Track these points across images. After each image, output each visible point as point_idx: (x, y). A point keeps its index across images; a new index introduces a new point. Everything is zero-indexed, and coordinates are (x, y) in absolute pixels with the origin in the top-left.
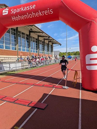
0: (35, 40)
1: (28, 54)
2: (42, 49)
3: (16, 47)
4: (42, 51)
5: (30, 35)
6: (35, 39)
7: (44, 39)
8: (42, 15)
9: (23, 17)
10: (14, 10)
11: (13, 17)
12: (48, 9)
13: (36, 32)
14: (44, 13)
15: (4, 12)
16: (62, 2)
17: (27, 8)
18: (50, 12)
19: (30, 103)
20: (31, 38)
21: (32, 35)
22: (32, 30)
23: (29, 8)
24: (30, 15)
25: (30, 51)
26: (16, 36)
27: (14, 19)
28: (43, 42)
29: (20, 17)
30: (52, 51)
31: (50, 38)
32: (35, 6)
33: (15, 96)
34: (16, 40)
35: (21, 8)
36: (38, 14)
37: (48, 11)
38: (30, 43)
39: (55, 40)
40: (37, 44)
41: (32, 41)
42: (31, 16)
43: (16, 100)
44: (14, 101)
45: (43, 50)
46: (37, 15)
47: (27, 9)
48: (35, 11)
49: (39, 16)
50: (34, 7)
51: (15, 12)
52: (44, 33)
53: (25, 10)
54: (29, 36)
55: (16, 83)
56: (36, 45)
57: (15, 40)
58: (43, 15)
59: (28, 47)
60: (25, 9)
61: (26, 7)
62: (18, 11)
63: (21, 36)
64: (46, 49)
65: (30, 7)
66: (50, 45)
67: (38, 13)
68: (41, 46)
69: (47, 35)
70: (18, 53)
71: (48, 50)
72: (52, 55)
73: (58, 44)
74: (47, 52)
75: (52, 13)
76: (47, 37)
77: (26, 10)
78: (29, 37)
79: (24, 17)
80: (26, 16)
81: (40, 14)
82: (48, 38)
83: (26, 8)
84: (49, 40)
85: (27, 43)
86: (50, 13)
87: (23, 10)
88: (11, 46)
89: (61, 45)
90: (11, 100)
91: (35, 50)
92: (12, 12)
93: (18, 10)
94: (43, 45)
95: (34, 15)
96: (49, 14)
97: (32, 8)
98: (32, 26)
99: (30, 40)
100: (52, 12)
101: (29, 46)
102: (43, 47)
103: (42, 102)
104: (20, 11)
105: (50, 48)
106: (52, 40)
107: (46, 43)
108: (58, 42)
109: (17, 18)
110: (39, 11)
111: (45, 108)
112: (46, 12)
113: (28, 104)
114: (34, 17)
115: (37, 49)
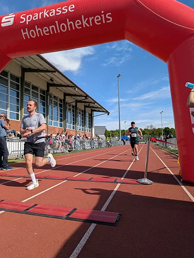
0: (59, 102)
2: (72, 121)
3: (19, 113)
4: (72, 125)
5: (48, 90)
6: (58, 100)
7: (76, 100)
8: (88, 26)
9: (46, 29)
10: (28, 16)
11: (25, 31)
12: (103, 12)
13: (61, 85)
14: (93, 20)
15: (4, 20)
17: (58, 11)
18: (106, 19)
19: (72, 212)
20: (51, 96)
21: (53, 90)
22: (53, 81)
23: (60, 11)
24: (63, 26)
26: (20, 91)
27: (26, 35)
28: (73, 107)
29: (39, 31)
30: (91, 125)
31: (89, 100)
32: (74, 7)
33: (27, 200)
34: (20, 99)
35: (44, 11)
36: (80, 24)
37: (103, 16)
38: (47, 106)
39: (97, 103)
40: (61, 111)
41: (53, 102)
42: (64, 29)
43: (32, 207)
44: (27, 209)
45: (74, 123)
46: (76, 25)
47: (56, 12)
48: (74, 17)
49: (81, 27)
50: (71, 8)
51: (29, 19)
52: (77, 87)
53: (51, 15)
54: (47, 94)
55: (24, 177)
56: (59, 112)
57: (18, 100)
58: (91, 25)
59: (44, 114)
60: (52, 14)
61: (54, 10)
62: (35, 18)
63: (31, 93)
64: (80, 120)
65: (63, 9)
66: (87, 113)
67: (80, 22)
68: (69, 115)
69: (83, 91)
71: (84, 124)
72: (92, 134)
73: (103, 112)
74: (81, 127)
75: (111, 20)
76: (81, 96)
77: (54, 14)
78: (47, 96)
79: (48, 30)
80: (53, 28)
81: (84, 23)
83: (54, 12)
84: (86, 104)
85: (41, 106)
86: (106, 21)
87: (48, 16)
88: (8, 110)
89: (108, 115)
90: (16, 207)
91: (59, 122)
92: (23, 20)
93: (37, 16)
94: (73, 112)
95: (71, 24)
96: (104, 22)
97: (66, 10)
98: (55, 72)
99: (48, 102)
100: (109, 20)
101: (46, 113)
102: (73, 116)
103: (103, 209)
104: (40, 18)
105: (87, 120)
106: (91, 103)
107: (80, 110)
108: (103, 107)
109: (32, 32)
110: (83, 16)
111: (116, 221)
112: (98, 18)
113: (68, 213)
114: (70, 30)
115: (61, 120)
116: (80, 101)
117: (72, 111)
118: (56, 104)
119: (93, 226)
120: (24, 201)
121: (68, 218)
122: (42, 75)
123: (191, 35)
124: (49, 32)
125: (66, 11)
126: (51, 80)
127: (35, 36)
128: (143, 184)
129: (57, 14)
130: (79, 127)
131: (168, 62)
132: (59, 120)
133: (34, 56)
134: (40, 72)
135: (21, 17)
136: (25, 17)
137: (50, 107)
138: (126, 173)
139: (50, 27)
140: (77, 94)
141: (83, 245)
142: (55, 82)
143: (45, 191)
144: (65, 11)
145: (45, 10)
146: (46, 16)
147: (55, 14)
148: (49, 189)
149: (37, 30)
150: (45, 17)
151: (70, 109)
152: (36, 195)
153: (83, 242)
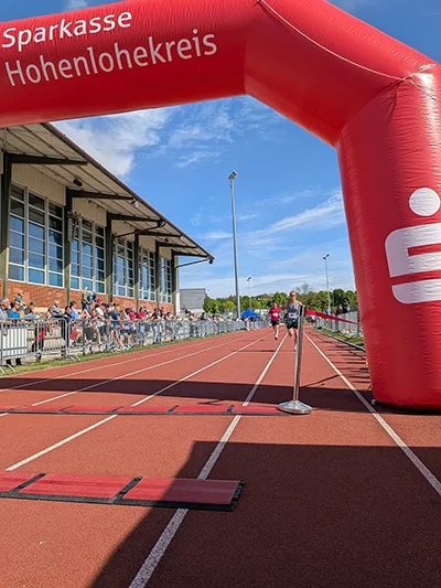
0: (95, 234)
1: (59, 295)
2: (128, 278)
4: (126, 287)
5: (69, 206)
6: (94, 229)
7: (137, 230)
8: (163, 61)
9: (64, 65)
10: (21, 33)
11: (13, 67)
12: (195, 31)
13: (99, 195)
14: (174, 49)
16: (259, 3)
17: (91, 22)
19: (129, 487)
20: (75, 220)
21: (81, 207)
22: (80, 184)
23: (99, 26)
24: (105, 57)
25: (66, 283)
27: (16, 77)
28: (129, 245)
29: (48, 68)
30: (172, 287)
31: (166, 229)
32: (130, 17)
33: (19, 464)
35: (59, 24)
36: (145, 55)
37: (196, 39)
38: (67, 243)
39: (186, 237)
40: (100, 254)
41: (81, 234)
42: (106, 61)
43: (31, 481)
44: (20, 487)
45: (131, 282)
46: (136, 58)
47: (89, 27)
48: (129, 39)
49: (146, 64)
50: (124, 20)
51: (24, 40)
52: (138, 199)
53: (77, 34)
54: (66, 214)
55: (12, 412)
56: (96, 258)
58: (170, 59)
59: (60, 263)
60: (79, 31)
62: (39, 37)
63: (27, 212)
64: (145, 279)
65: (105, 20)
66: (163, 260)
67: (144, 51)
68: (121, 263)
69: (152, 210)
70: (8, 291)
71: (155, 283)
72: (175, 307)
73: (199, 255)
74: (149, 291)
75: (215, 51)
76: (149, 220)
77: (84, 32)
78: (66, 219)
79: (70, 67)
80: (81, 63)
81: (155, 53)
82: (155, 224)
83: (84, 26)
84: (159, 239)
85: (51, 244)
86: (202, 53)
87: (70, 35)
89: (211, 262)
91: (95, 280)
92: (9, 41)
93: (43, 33)
94: (130, 253)
95: (123, 55)
96: (199, 54)
97: (113, 23)
98: (85, 163)
99: (70, 230)
100: (210, 49)
101: (63, 260)
102: (130, 266)
103: (203, 475)
104: (51, 38)
105: (163, 274)
106: (171, 235)
107: (146, 252)
108: (198, 246)
109: (32, 69)
110: (150, 38)
111: (234, 499)
112: (184, 45)
113: (120, 490)
114: (121, 68)
115: (101, 276)
116: (146, 232)
117: (126, 253)
118: (88, 238)
119: (180, 514)
120: (11, 469)
121: (121, 501)
122: (53, 171)
123: (384, 88)
124: (73, 71)
125: (113, 27)
126: (75, 181)
127: (38, 80)
128: (292, 414)
129: (91, 31)
130: (144, 291)
131: (338, 144)
132: (96, 275)
133: (36, 128)
134: (49, 163)
135: (6, 35)
136: (15, 34)
137: (73, 245)
138: (253, 392)
139: (76, 61)
140: (138, 214)
141: (158, 560)
142: (85, 187)
143: (64, 442)
144: (110, 25)
145: (63, 21)
146: (65, 33)
147: (88, 31)
148: (73, 437)
149: (44, 67)
150: (62, 36)
151: (122, 251)
152: (42, 453)
153: (157, 552)
